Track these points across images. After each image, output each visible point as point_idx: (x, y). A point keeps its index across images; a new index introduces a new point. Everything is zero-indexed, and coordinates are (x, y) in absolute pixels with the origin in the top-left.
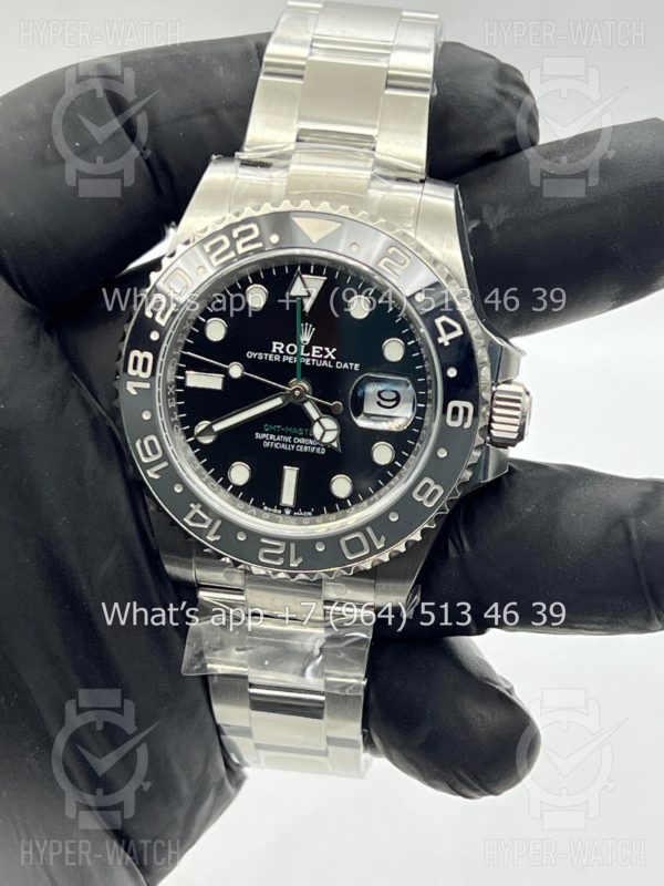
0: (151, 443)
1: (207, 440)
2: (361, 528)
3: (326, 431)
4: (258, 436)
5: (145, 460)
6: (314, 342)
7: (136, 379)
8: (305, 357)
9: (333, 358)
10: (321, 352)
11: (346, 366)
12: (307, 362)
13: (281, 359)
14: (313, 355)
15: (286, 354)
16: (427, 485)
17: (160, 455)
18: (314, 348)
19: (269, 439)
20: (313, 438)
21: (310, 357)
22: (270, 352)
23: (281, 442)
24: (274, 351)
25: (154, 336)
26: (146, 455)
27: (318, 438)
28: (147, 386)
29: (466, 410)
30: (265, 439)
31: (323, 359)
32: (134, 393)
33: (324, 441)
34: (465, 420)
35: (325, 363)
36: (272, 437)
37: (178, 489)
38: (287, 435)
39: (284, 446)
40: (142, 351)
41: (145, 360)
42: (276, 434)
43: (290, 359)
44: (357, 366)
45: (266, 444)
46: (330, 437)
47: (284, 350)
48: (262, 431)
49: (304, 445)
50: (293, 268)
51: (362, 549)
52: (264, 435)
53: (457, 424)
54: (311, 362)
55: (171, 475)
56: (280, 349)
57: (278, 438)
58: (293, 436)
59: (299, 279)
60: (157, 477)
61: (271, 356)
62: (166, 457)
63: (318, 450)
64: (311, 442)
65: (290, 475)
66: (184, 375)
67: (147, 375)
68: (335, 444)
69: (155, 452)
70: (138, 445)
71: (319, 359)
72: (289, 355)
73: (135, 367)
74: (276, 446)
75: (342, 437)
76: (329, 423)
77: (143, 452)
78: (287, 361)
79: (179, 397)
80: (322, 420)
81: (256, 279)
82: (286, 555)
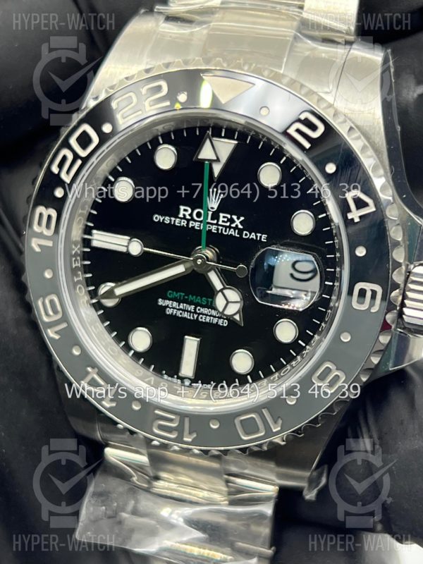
0: (52, 302)
1: (109, 303)
2: (257, 409)
3: (229, 303)
4: (161, 302)
5: (46, 319)
6: (222, 208)
7: (41, 236)
8: (212, 224)
9: (240, 226)
10: (228, 220)
11: (253, 236)
12: (214, 228)
13: (188, 224)
14: (220, 223)
15: (192, 219)
16: (328, 371)
17: (59, 316)
18: (221, 215)
19: (172, 307)
20: (215, 309)
21: (217, 224)
22: (177, 217)
23: (184, 311)
24: (181, 216)
25: (59, 193)
26: (47, 314)
27: (221, 310)
28: (50, 244)
29: (374, 293)
30: (167, 306)
31: (230, 227)
32: (37, 249)
33: (226, 313)
34: (372, 305)
35: (232, 232)
36: (175, 304)
37: (76, 352)
38: (190, 303)
39: (186, 315)
40: (47, 207)
41: (49, 217)
42: (179, 302)
43: (196, 225)
44: (264, 237)
45: (169, 312)
46: (233, 310)
47: (191, 215)
48: (165, 298)
49: (207, 315)
50: (204, 129)
51: (257, 431)
52: (167, 302)
53: (364, 307)
54: (218, 229)
55: (70, 337)
56: (187, 214)
57: (181, 307)
58: (196, 305)
59: (208, 142)
60: (57, 337)
61: (178, 220)
62: (65, 318)
63: (220, 322)
64: (214, 313)
65: (191, 345)
66: (90, 234)
67: (49, 233)
68: (237, 317)
69: (55, 312)
70: (40, 303)
71: (226, 227)
72: (195, 221)
73: (40, 224)
74: (178, 314)
75: (245, 311)
76: (233, 295)
77: (44, 311)
78: (193, 227)
79: (85, 256)
80: (225, 291)
81: (167, 138)
82: (180, 429)
